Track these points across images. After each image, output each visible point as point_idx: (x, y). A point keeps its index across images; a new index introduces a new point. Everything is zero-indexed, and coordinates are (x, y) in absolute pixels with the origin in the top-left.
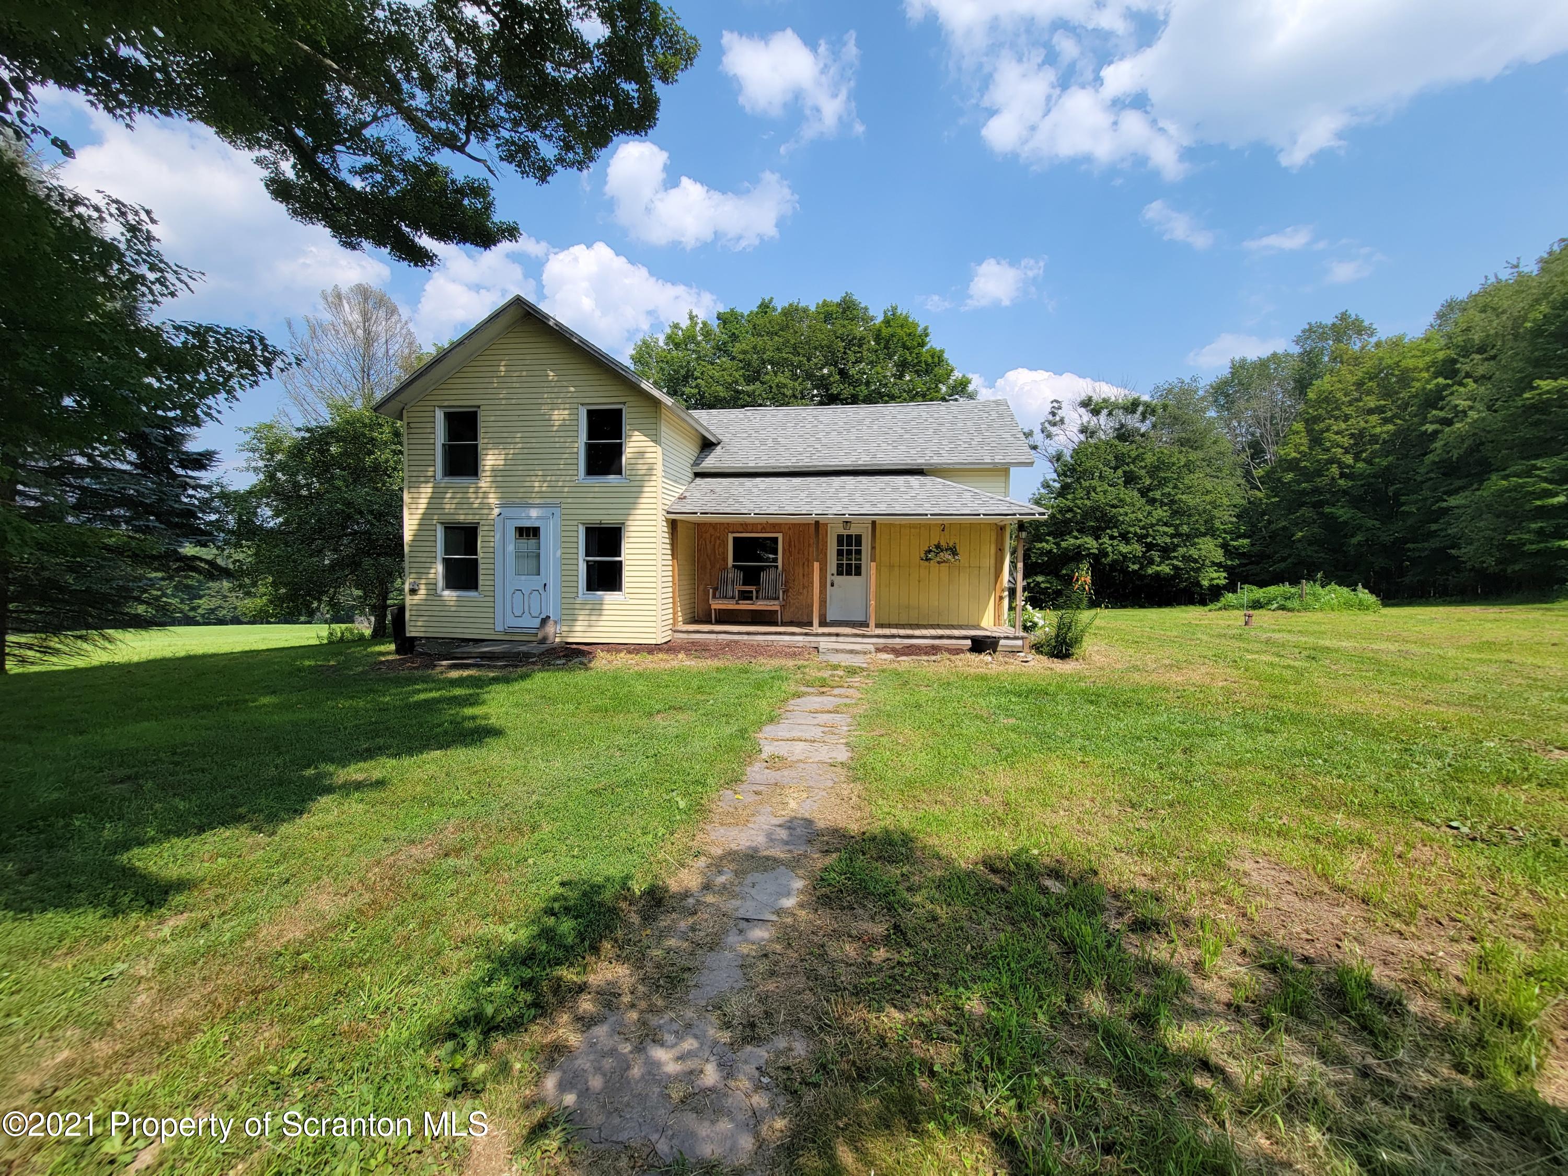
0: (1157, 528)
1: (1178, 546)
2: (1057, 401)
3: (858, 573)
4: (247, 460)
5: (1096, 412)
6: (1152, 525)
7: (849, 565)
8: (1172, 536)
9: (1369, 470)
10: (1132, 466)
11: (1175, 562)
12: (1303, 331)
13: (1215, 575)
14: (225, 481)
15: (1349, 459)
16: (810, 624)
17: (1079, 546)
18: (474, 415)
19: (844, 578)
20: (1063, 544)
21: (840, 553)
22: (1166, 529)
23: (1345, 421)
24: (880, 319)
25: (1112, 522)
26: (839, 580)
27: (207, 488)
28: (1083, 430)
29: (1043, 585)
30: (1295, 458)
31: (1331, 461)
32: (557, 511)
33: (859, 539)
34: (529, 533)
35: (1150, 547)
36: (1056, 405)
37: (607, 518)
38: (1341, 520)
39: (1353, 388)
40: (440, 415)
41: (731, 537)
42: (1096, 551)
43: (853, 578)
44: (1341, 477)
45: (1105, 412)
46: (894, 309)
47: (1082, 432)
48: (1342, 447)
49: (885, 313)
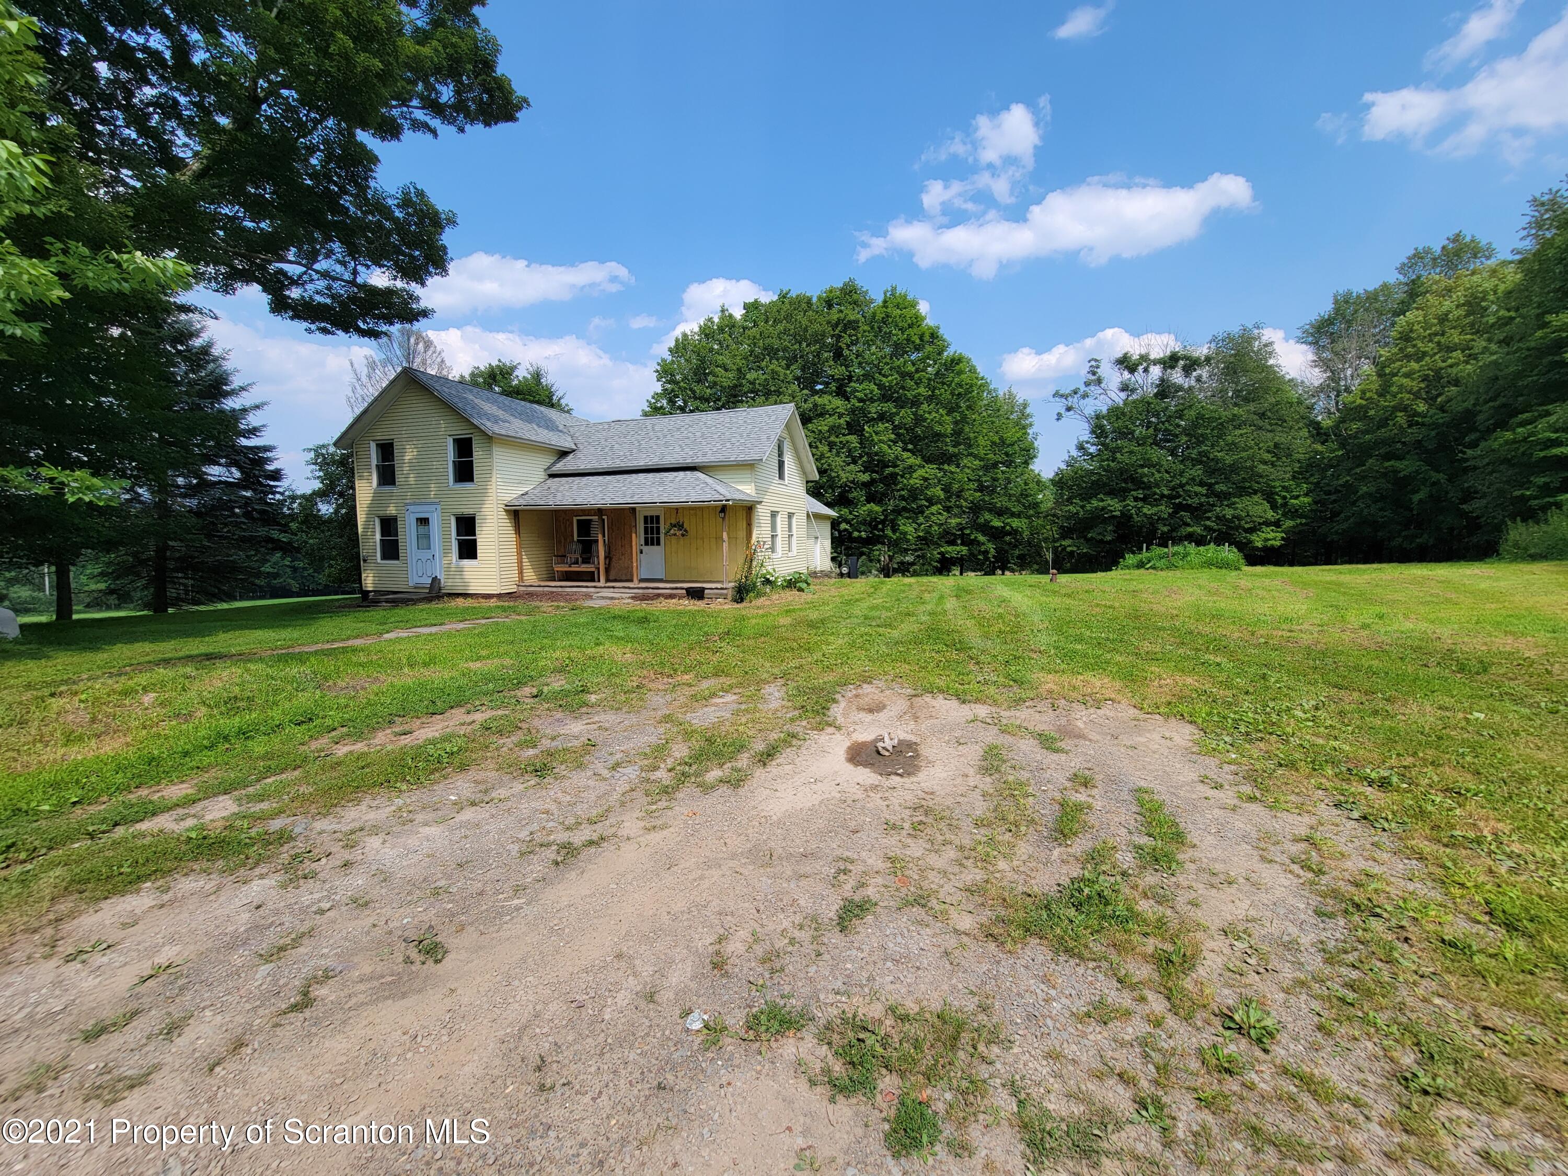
0: (1188, 487)
1: (1213, 505)
2: (1096, 360)
3: (658, 544)
4: (312, 472)
5: (1132, 369)
6: (1182, 486)
7: (652, 538)
8: (1207, 496)
9: (1441, 418)
10: (1167, 425)
11: (1208, 523)
12: (1409, 258)
13: (1270, 536)
14: (294, 487)
15: (1422, 407)
16: (631, 580)
17: (1103, 509)
18: (391, 445)
19: (650, 548)
20: (1088, 507)
21: (646, 529)
22: (1198, 489)
23: (1418, 360)
24: (879, 299)
25: (1138, 483)
26: (645, 548)
27: (282, 494)
28: (1125, 388)
29: (1069, 549)
30: (1360, 406)
31: (1396, 409)
32: (439, 507)
33: (658, 517)
34: (424, 521)
35: (1179, 508)
36: (1093, 363)
37: (467, 511)
38: (1401, 475)
39: (1436, 321)
40: (373, 446)
41: (575, 519)
42: (1118, 513)
43: (655, 548)
44: (1410, 426)
45: (1141, 368)
46: (894, 289)
47: (1122, 390)
48: (1410, 392)
49: (885, 293)
